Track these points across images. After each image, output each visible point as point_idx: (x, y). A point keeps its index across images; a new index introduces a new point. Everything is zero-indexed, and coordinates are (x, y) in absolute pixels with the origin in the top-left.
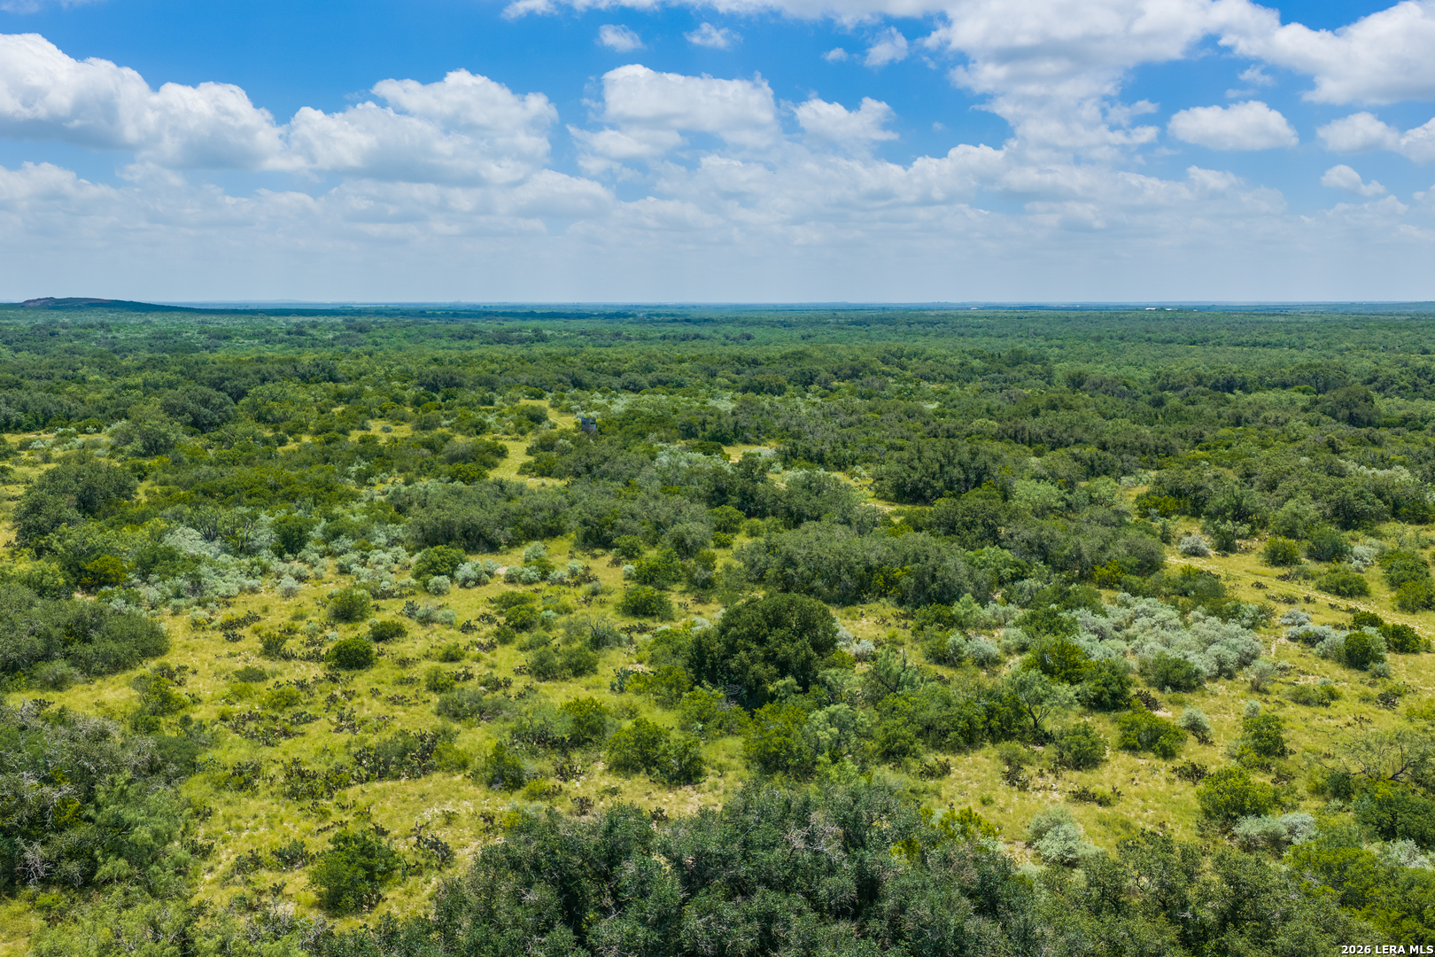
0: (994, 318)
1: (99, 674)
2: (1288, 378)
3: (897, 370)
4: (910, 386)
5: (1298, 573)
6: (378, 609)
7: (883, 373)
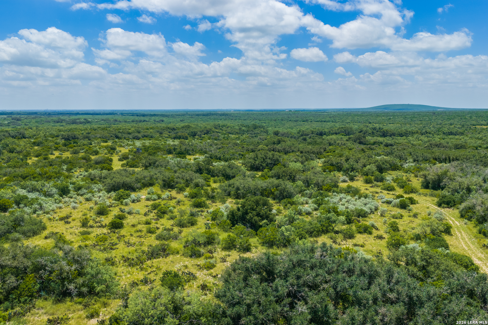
0: (240, 114)
1: (29, 237)
2: (337, 132)
3: (221, 131)
4: (226, 136)
5: (375, 185)
6: (110, 211)
7: (216, 132)
